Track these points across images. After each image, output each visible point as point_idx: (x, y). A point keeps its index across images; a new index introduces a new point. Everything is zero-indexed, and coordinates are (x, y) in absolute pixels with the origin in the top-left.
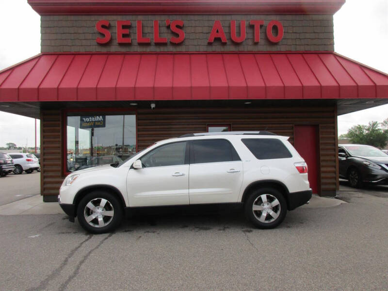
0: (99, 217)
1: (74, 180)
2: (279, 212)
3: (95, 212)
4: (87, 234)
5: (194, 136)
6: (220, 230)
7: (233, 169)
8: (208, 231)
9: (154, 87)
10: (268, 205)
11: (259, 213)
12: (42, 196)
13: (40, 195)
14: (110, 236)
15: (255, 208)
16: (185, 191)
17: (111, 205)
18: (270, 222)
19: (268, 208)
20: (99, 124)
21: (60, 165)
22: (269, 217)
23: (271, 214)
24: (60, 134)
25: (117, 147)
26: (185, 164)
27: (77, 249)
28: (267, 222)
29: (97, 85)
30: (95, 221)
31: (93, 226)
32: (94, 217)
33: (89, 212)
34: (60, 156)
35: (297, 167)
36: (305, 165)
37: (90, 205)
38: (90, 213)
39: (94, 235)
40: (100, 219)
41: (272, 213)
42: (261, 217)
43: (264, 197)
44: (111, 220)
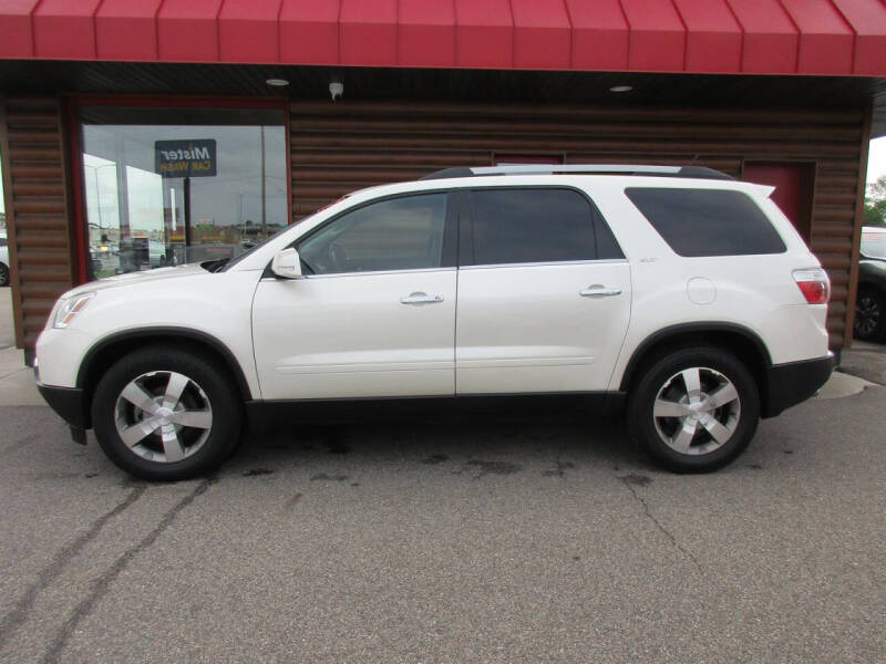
0: (164, 429)
1: (77, 309)
2: (733, 424)
3: (150, 415)
4: (126, 484)
5: (471, 175)
6: (548, 473)
7: (601, 287)
8: (511, 477)
9: (339, 23)
10: (702, 399)
11: (673, 426)
12: (22, 351)
13: (15, 347)
14: (199, 492)
15: (662, 409)
16: (443, 355)
17: (202, 392)
18: (704, 452)
19: (701, 410)
20: (201, 167)
21: (66, 263)
22: (702, 437)
23: (709, 428)
24: (62, 170)
25: (250, 227)
26: (444, 265)
27: (81, 543)
28: (695, 452)
29: (159, 11)
30: (153, 442)
31: (148, 458)
32: (148, 432)
33: (132, 415)
34: (64, 238)
35: (801, 285)
36: (823, 277)
37: (133, 392)
38: (137, 418)
39: (151, 488)
40: (169, 437)
41: (712, 425)
42: (680, 437)
43: (691, 376)
44: (204, 439)
